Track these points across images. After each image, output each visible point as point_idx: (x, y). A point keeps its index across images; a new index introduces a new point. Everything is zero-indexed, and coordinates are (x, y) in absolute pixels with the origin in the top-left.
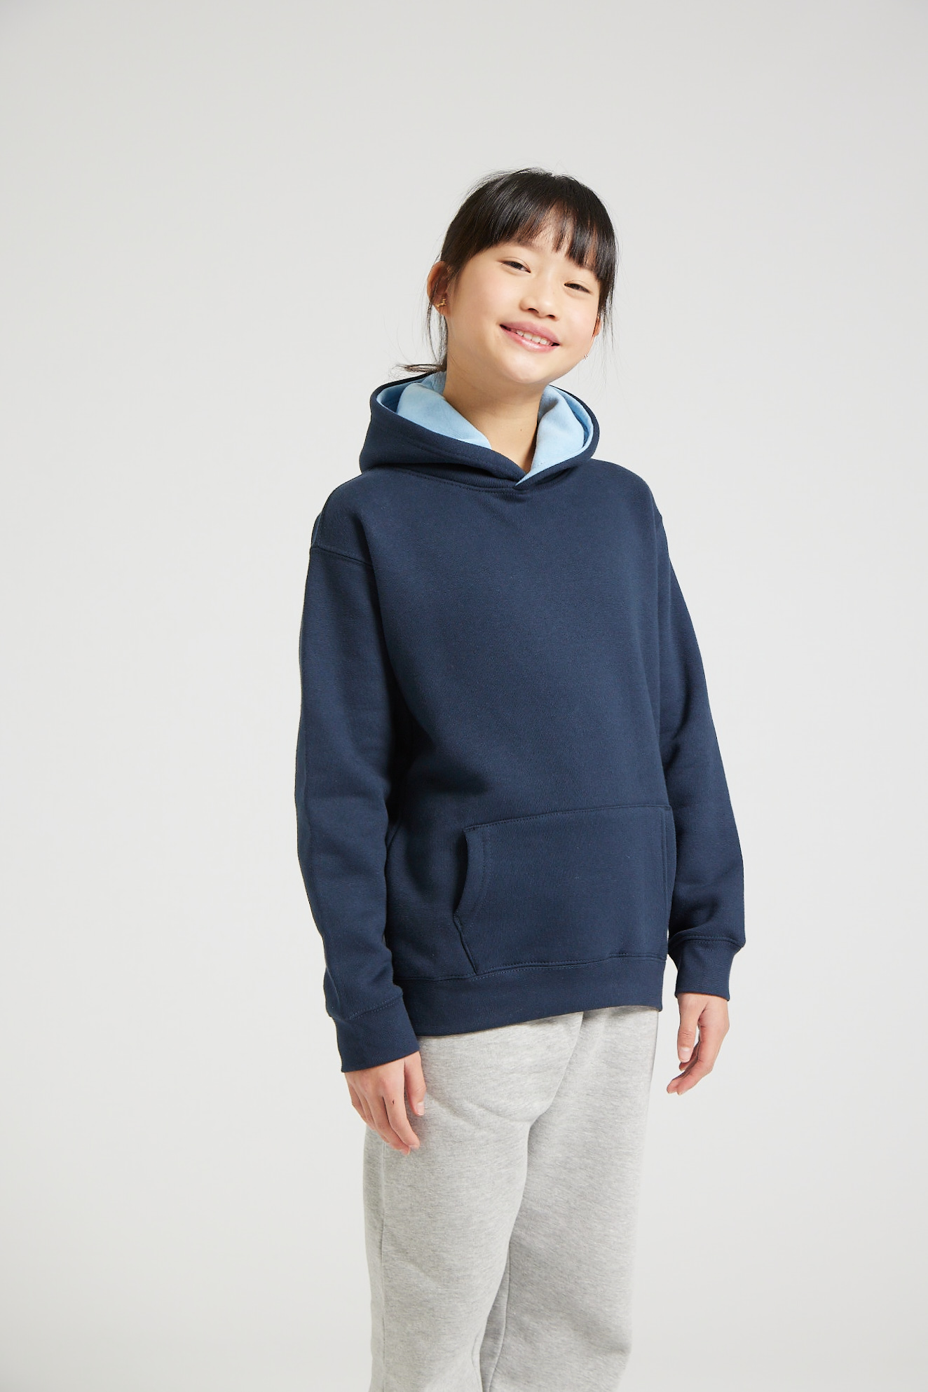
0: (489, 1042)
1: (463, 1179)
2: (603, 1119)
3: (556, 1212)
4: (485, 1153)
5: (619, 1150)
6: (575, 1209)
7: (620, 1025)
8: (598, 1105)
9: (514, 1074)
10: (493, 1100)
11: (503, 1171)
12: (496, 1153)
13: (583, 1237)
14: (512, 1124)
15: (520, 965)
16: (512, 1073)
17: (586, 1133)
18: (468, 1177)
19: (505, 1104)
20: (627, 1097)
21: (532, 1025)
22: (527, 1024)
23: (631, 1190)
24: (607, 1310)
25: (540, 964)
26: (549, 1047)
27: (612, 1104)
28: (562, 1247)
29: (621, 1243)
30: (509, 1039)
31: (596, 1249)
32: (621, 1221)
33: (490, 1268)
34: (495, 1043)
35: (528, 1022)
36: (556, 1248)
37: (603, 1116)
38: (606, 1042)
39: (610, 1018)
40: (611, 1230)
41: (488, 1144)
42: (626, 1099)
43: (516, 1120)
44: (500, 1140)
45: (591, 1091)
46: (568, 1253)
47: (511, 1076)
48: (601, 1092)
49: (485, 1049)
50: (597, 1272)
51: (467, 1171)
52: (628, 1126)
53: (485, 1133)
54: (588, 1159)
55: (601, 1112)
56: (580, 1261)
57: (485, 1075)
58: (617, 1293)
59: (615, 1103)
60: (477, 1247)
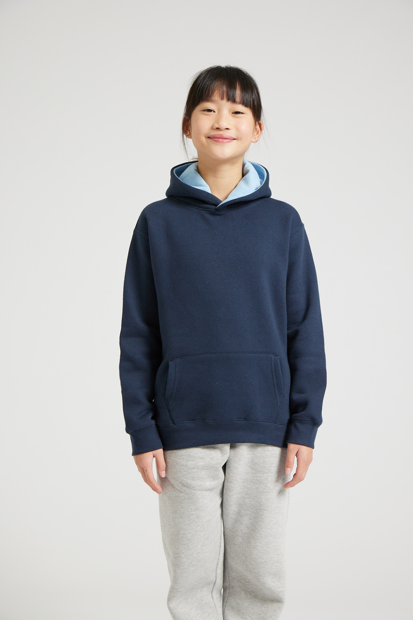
0: (183, 454)
1: (177, 514)
2: (253, 493)
3: (237, 535)
4: (184, 503)
5: (261, 507)
6: (245, 533)
7: (254, 451)
8: (249, 487)
9: (195, 470)
10: (185, 480)
11: (194, 512)
12: (189, 504)
13: (248, 546)
14: (195, 491)
15: (195, 421)
16: (194, 469)
17: (246, 500)
18: (178, 513)
19: (190, 482)
20: (262, 483)
21: (203, 448)
22: (200, 448)
23: (268, 526)
24: (261, 580)
25: (202, 421)
26: (212, 458)
27: (255, 486)
28: (240, 550)
29: (264, 550)
30: (191, 454)
31: (252, 552)
32: (264, 540)
33: (191, 555)
34: (185, 455)
35: (201, 447)
36: (238, 550)
37: (251, 492)
38: (249, 458)
39: (249, 447)
40: (259, 544)
41: (185, 499)
42: (262, 484)
43: (196, 490)
44: (190, 499)
45: (245, 481)
46: (242, 553)
47: (193, 470)
48: (250, 481)
49: (181, 458)
50: (254, 562)
51: (178, 510)
52: (264, 496)
53: (184, 494)
54: (248, 511)
55: (251, 490)
56: (246, 557)
57: (181, 469)
58: (265, 573)
59: (257, 486)
60: (183, 545)
